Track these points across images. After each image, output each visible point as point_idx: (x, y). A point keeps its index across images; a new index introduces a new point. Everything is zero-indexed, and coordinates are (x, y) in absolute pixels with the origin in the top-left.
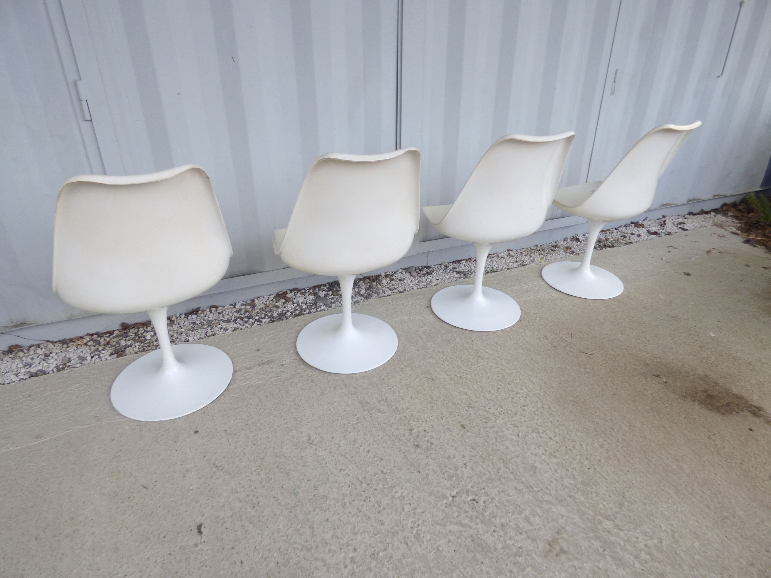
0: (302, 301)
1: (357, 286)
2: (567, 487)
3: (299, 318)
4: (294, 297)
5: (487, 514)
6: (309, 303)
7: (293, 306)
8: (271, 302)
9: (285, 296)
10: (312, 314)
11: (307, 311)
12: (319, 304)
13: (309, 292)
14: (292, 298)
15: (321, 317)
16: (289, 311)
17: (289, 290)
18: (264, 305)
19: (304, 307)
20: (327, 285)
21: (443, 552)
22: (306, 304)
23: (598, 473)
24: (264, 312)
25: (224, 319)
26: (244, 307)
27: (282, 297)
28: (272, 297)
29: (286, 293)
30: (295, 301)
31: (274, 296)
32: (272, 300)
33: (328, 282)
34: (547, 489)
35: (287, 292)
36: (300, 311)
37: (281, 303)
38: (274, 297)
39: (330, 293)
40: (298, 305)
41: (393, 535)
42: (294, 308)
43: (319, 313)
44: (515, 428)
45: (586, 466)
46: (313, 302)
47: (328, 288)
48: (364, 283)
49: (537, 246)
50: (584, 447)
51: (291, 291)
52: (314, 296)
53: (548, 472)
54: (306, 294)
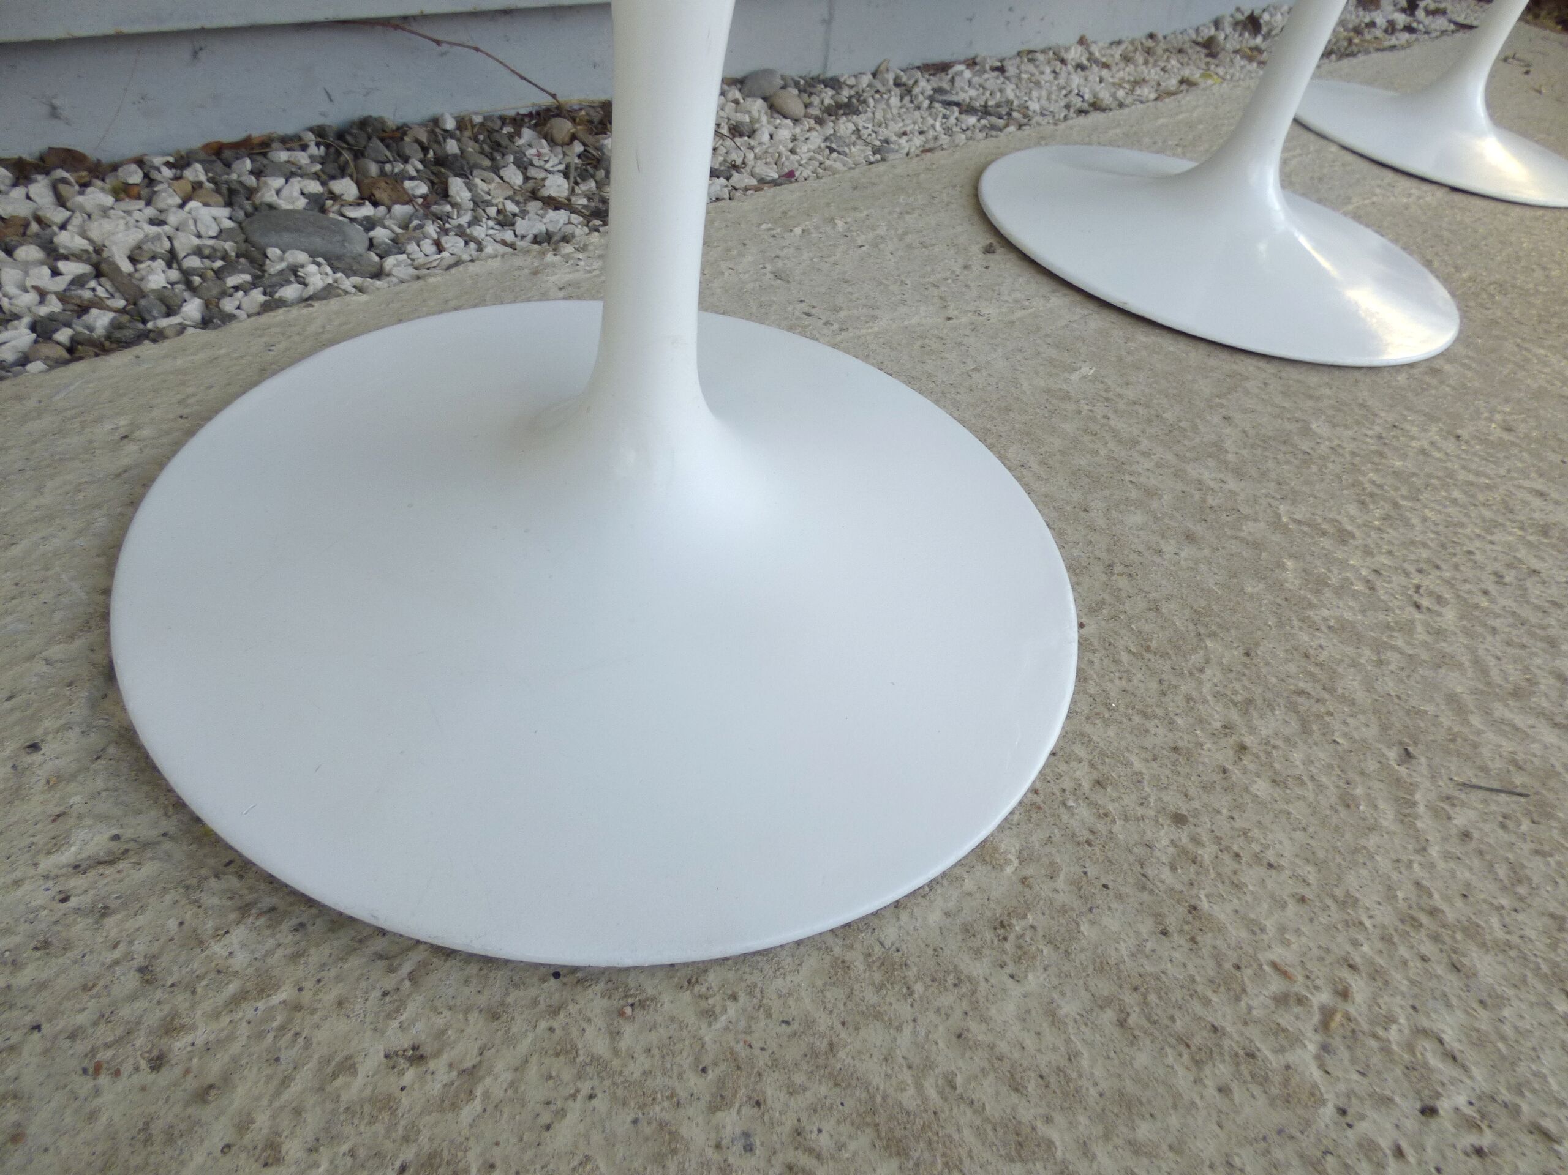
0: (133, 237)
1: (511, 158)
3: (119, 360)
4: (58, 215)
6: (198, 252)
7: (56, 272)
10: (243, 325)
11: (193, 308)
12: (277, 261)
13: (177, 178)
14: (39, 220)
15: (322, 343)
16: (17, 317)
19: (157, 277)
22: (172, 258)
30: (67, 240)
36: (123, 311)
39: (346, 188)
40: (100, 268)
42: (62, 297)
43: (294, 312)
46: (229, 246)
47: (323, 161)
48: (552, 142)
52: (229, 204)
54: (155, 192)
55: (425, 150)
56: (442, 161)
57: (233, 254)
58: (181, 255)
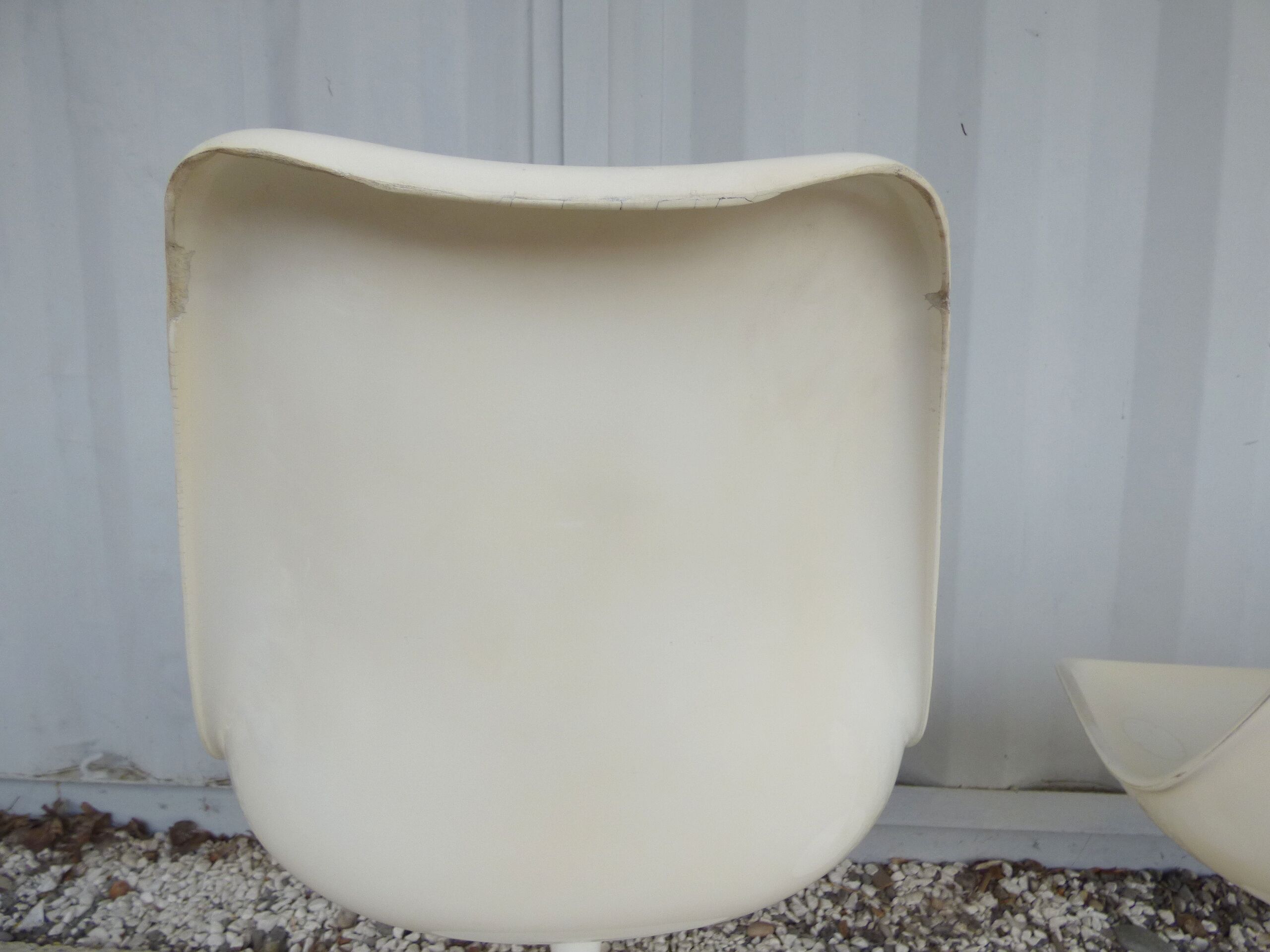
0: (1062, 921)
4: (1030, 897)
7: (1033, 935)
8: (948, 893)
9: (995, 885)
13: (1082, 888)
14: (1023, 899)
17: (1009, 862)
18: (921, 896)
20: (1148, 877)
24: (924, 930)
25: (790, 916)
26: (855, 885)
27: (986, 883)
28: (949, 874)
29: (997, 871)
30: (1035, 915)
31: (956, 871)
32: (951, 887)
33: (1152, 865)
35: (1000, 866)
37: (983, 909)
38: (957, 877)
39: (1168, 916)
40: (1050, 936)
46: (1108, 940)
47: (1155, 894)
51: (1016, 868)
52: (1106, 911)
54: (1071, 895)
55: (1215, 898)
56: (1226, 908)
57: (1110, 948)
58: (1085, 940)
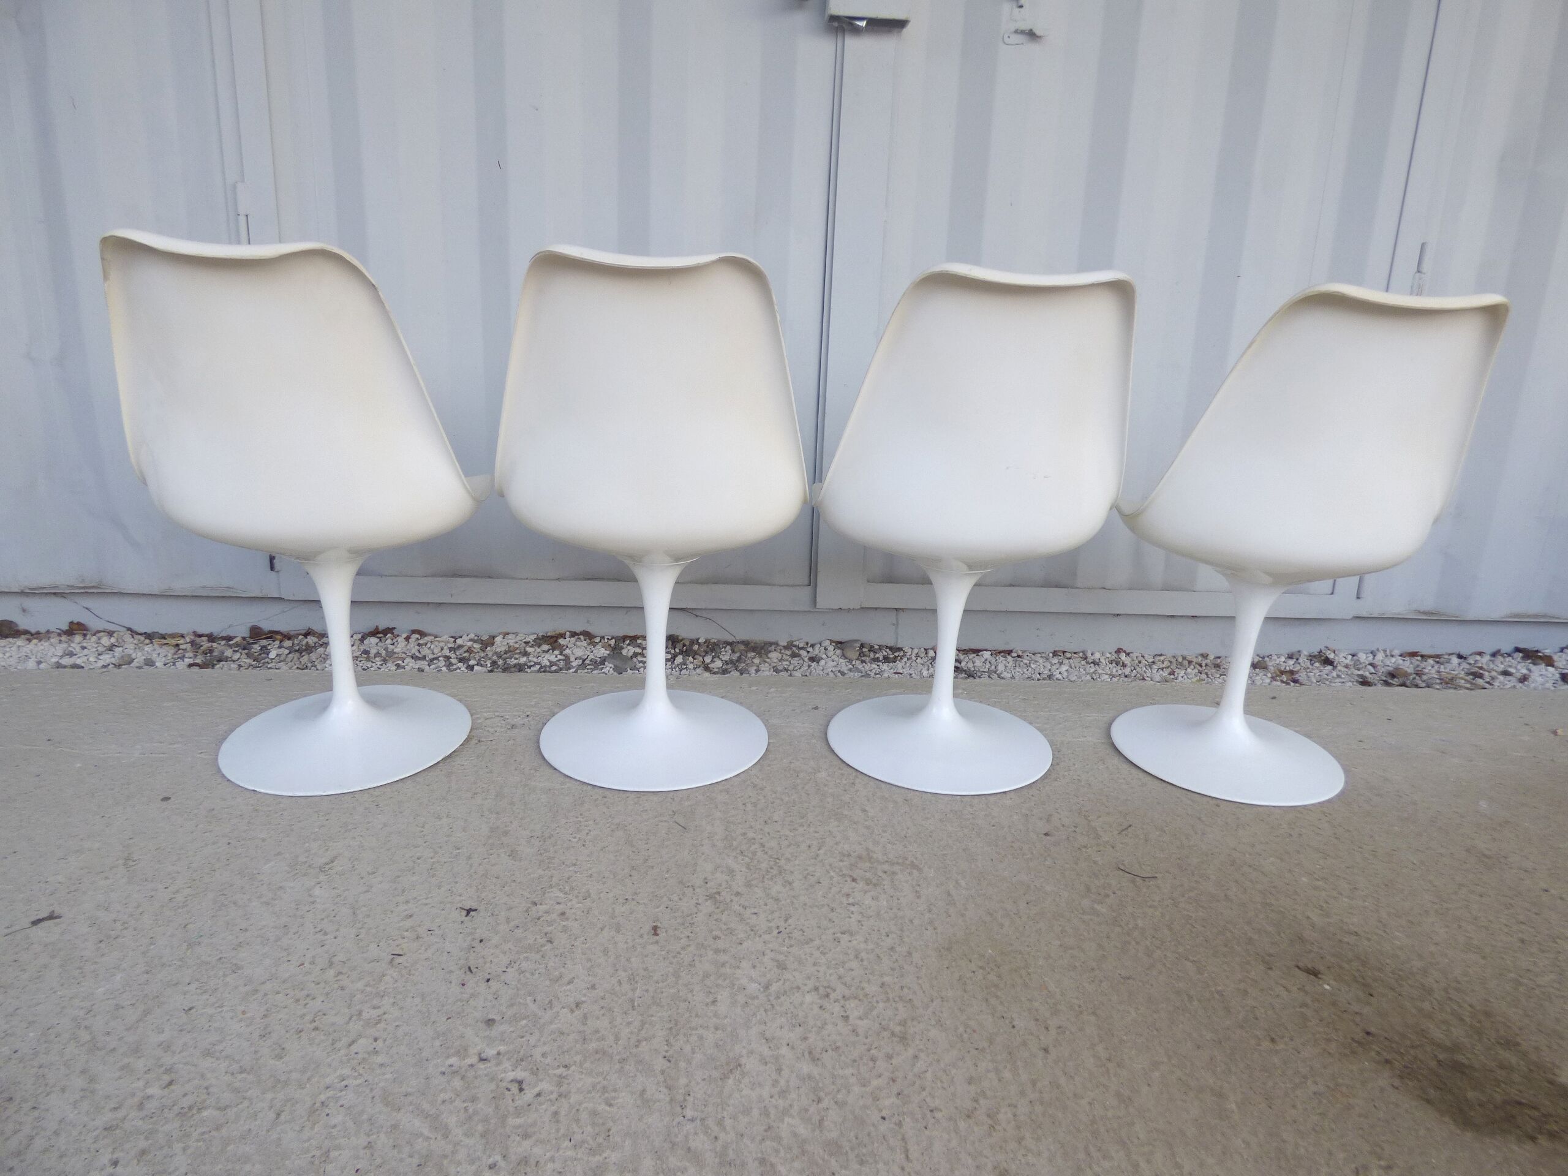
2: (778, 1139)
5: (512, 1121)
9: (556, 641)
21: (331, 1162)
23: (899, 1137)
34: (720, 1123)
35: (565, 634)
41: (273, 1087)
44: (775, 969)
45: (880, 1110)
49: (1205, 656)
50: (920, 1065)
51: (573, 634)
53: (760, 1085)
